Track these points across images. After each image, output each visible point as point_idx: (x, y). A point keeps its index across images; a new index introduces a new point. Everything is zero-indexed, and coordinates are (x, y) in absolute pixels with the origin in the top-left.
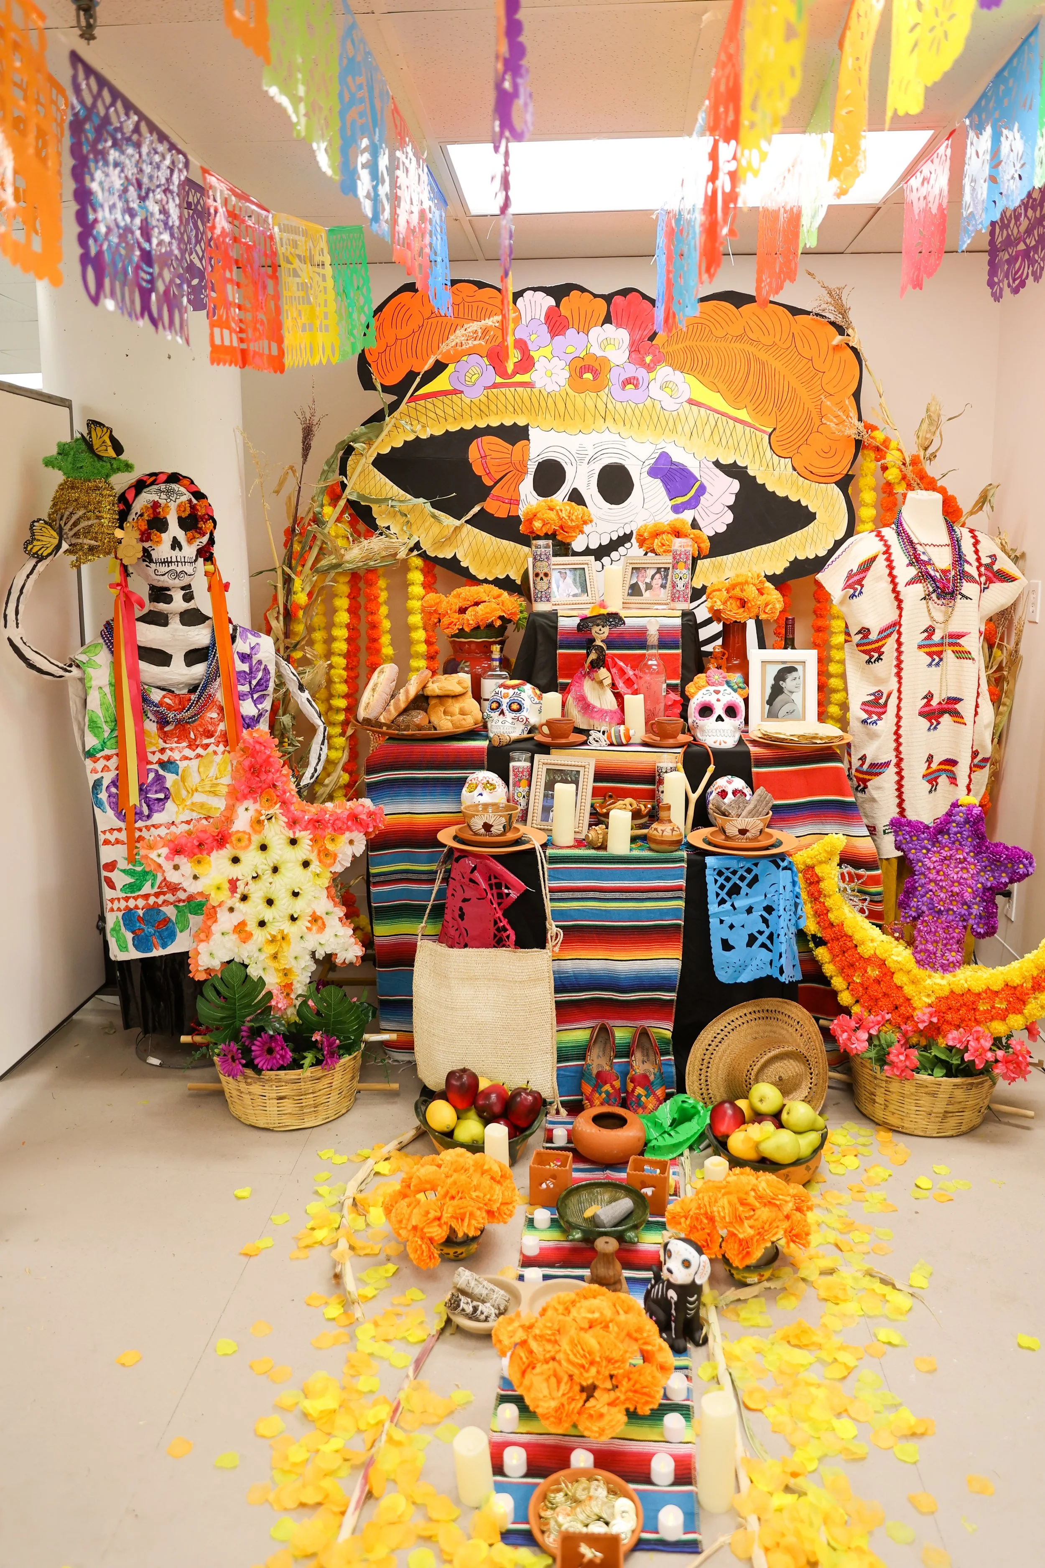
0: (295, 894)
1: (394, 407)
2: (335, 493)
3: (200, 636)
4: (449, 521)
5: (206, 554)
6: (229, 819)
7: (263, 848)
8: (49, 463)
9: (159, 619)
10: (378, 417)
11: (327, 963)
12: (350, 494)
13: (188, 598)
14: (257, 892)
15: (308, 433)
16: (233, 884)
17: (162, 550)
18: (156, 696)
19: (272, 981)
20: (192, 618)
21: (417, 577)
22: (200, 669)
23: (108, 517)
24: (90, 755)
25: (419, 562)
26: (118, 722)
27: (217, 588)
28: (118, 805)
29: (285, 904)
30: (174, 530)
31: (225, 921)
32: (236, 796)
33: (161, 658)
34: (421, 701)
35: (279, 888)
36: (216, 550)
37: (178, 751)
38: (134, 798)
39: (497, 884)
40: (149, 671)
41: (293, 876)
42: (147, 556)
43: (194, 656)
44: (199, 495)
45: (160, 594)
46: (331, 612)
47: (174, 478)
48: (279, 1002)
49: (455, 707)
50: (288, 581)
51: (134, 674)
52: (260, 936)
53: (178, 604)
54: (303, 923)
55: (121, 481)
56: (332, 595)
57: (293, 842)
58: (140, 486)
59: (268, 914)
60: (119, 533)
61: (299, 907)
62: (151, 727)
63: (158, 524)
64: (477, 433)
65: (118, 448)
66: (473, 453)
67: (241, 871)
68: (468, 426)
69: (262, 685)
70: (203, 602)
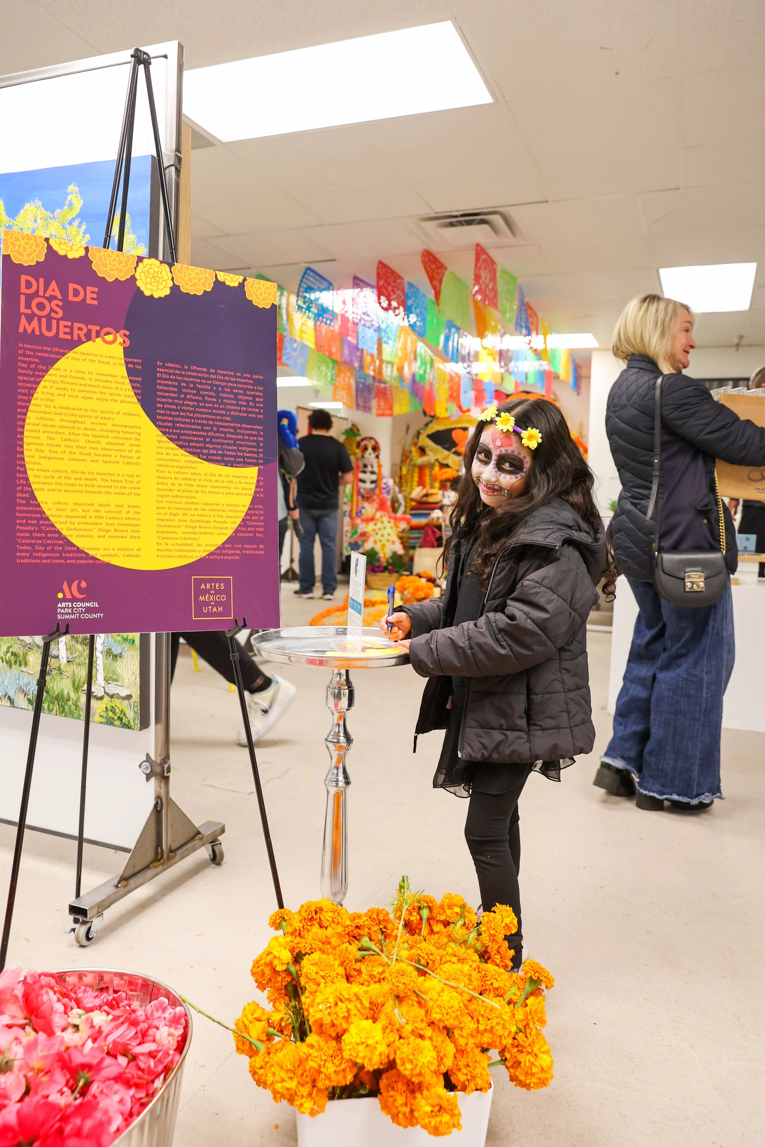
0: (389, 535)
1: (431, 422)
2: (415, 444)
3: (374, 477)
4: (446, 453)
5: (377, 457)
6: (375, 515)
7: (382, 522)
8: (343, 434)
9: (364, 472)
10: (427, 425)
11: (395, 554)
12: (420, 444)
13: (372, 467)
14: (380, 533)
15: (408, 428)
16: (374, 530)
17: (367, 455)
18: (362, 491)
19: (381, 555)
20: (373, 473)
21: (437, 468)
22: (373, 485)
23: (354, 447)
24: (345, 503)
25: (437, 464)
26: (352, 496)
27: (380, 466)
28: (350, 516)
29: (386, 537)
30: (370, 450)
31: (371, 539)
32: (377, 510)
33: (364, 481)
34: (427, 495)
35: (385, 532)
36: (381, 457)
37: (366, 504)
38: (354, 514)
39: (434, 532)
40: (361, 485)
41: (388, 530)
42: (363, 457)
43: (373, 482)
44: (377, 443)
45: (365, 466)
46: (413, 477)
47: (371, 438)
48: (382, 559)
49: (434, 497)
50: (401, 468)
51: (357, 485)
52: (379, 544)
53: (369, 469)
54: (390, 543)
55: (358, 438)
56: (413, 472)
57: (389, 522)
58: (363, 440)
59: (382, 539)
60: (357, 451)
61: (389, 538)
62: (360, 498)
63: (366, 448)
64: (455, 429)
65: (358, 430)
66: (454, 434)
67: (377, 527)
68: (453, 426)
69: (388, 492)
70: (376, 469)
